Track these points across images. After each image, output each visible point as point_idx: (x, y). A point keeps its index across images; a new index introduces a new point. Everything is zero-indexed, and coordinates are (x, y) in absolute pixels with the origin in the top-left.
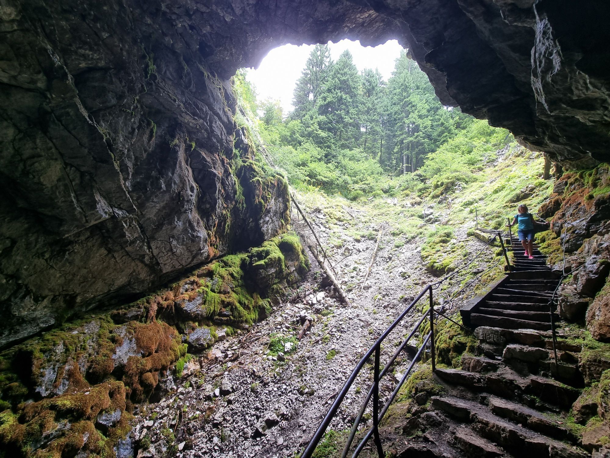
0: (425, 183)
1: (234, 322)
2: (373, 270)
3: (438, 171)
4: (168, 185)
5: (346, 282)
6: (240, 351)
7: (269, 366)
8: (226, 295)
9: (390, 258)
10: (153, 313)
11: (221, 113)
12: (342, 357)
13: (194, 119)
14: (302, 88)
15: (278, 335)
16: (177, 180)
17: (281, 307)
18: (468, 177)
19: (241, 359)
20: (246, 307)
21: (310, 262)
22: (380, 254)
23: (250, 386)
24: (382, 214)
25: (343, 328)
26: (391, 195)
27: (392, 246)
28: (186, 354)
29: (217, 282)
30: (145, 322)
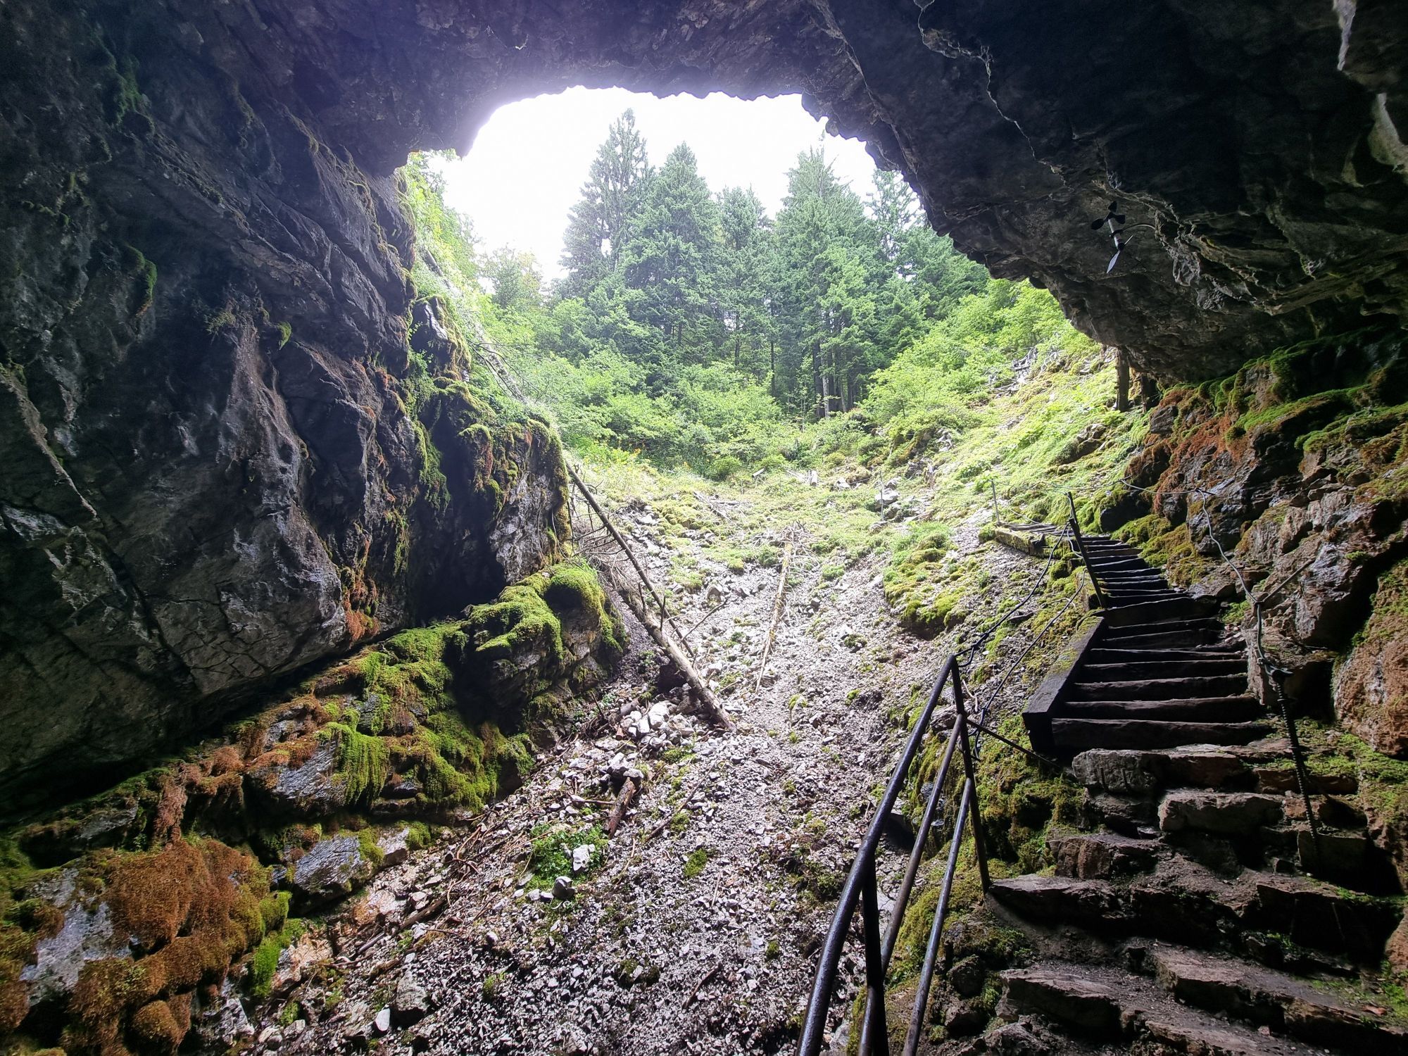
0: (874, 434)
1: (431, 807)
2: (780, 637)
3: (899, 406)
4: (207, 439)
5: (718, 673)
6: (450, 887)
7: (533, 920)
8: (403, 739)
9: (815, 606)
10: (170, 817)
11: (366, 251)
12: (724, 864)
13: (283, 259)
14: (584, 226)
15: (554, 828)
16: (235, 426)
17: (559, 752)
18: (962, 416)
19: (453, 911)
20: (463, 764)
21: (627, 629)
22: (792, 597)
23: (480, 985)
24: (787, 507)
25: (720, 788)
26: (804, 465)
27: (818, 577)
28: (287, 921)
29: (378, 704)
30: (146, 848)
